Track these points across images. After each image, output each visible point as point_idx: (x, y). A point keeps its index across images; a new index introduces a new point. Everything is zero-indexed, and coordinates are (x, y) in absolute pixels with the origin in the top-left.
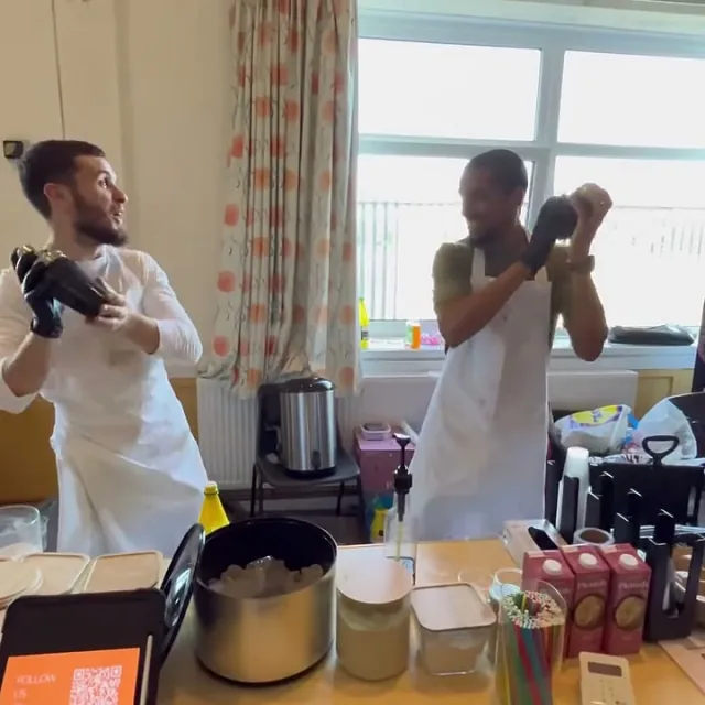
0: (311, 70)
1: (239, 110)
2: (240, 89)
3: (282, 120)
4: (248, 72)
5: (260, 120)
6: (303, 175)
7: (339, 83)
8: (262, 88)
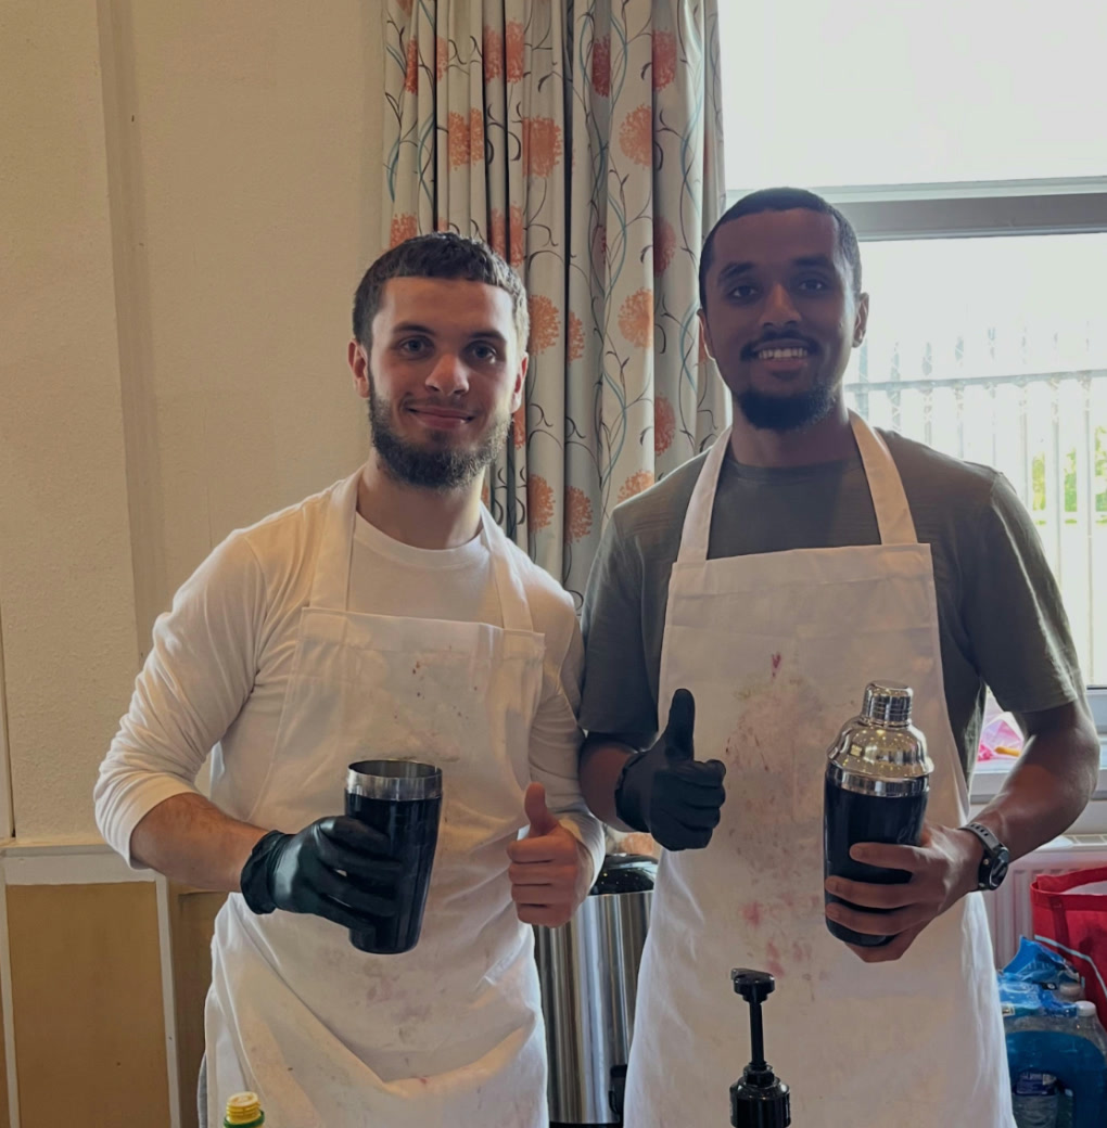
0: (587, 38)
1: (405, 148)
2: (408, 95)
3: (515, 168)
4: (426, 56)
5: (458, 173)
6: (578, 308)
7: (664, 62)
8: (460, 92)
